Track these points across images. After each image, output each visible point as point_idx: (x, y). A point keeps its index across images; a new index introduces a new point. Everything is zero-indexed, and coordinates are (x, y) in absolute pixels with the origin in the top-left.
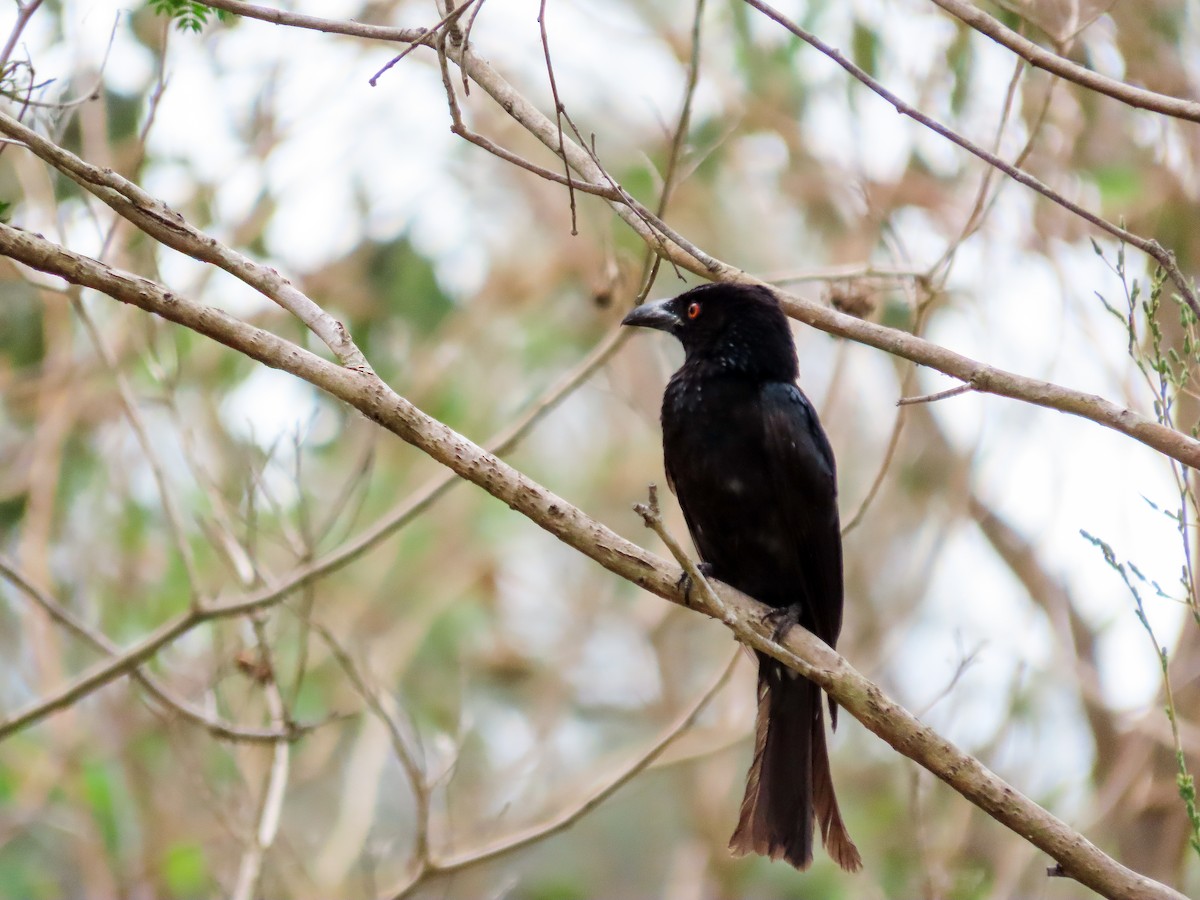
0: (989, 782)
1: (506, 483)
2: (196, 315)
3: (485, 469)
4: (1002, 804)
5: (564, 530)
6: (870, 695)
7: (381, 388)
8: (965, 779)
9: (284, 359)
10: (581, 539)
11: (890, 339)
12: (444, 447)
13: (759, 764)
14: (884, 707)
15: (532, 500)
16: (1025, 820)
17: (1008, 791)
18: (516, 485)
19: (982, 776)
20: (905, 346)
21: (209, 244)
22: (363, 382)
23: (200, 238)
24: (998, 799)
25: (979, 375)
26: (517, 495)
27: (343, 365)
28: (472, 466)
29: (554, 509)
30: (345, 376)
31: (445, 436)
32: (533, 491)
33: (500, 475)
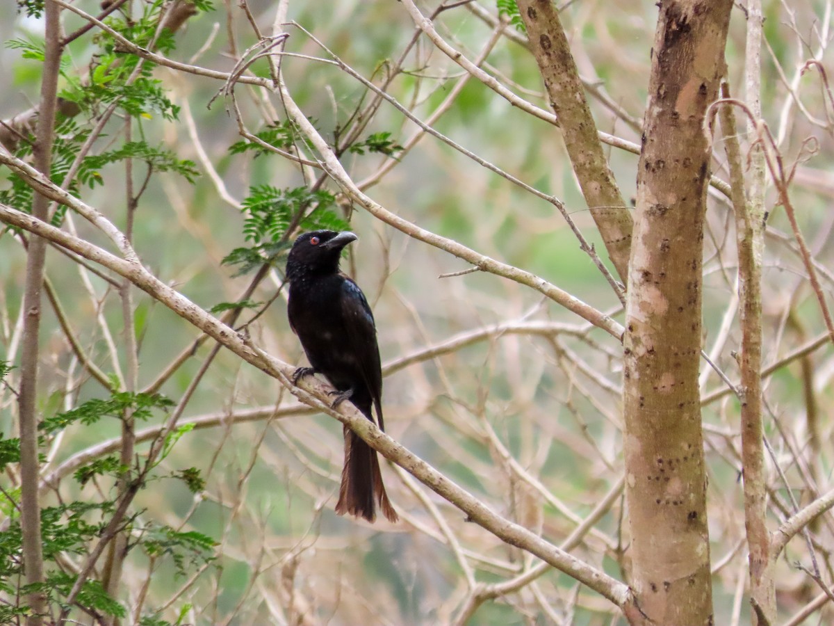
0: (431, 474)
1: (200, 319)
2: (48, 232)
3: (189, 312)
4: (438, 486)
5: (228, 344)
6: (370, 429)
7: (140, 270)
8: (419, 473)
9: (93, 255)
10: (236, 348)
11: (443, 244)
12: (169, 300)
14: (377, 436)
15: (213, 328)
16: (449, 493)
17: (441, 479)
18: (205, 320)
19: (427, 471)
20: (450, 247)
21: (64, 196)
22: (132, 267)
23: (60, 193)
24: (436, 483)
25: (481, 263)
26: (205, 325)
27: (124, 258)
28: (184, 311)
29: (223, 333)
30: (123, 264)
31: (171, 295)
32: (213, 324)
33: (197, 315)
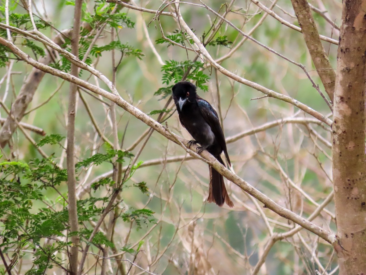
0: (248, 187)
1: (146, 120)
2: (79, 82)
3: (141, 117)
4: (251, 192)
5: (158, 130)
6: (221, 167)
7: (119, 98)
8: (243, 186)
9: (98, 92)
10: (162, 132)
11: (252, 85)
12: (133, 112)
13: (211, 183)
14: (224, 170)
15: (152, 123)
16: (256, 195)
17: (253, 189)
18: (148, 120)
19: (247, 185)
20: (255, 86)
22: (116, 97)
23: (84, 65)
25: (269, 93)
26: (148, 122)
27: (112, 93)
28: (139, 116)
29: (156, 126)
30: (112, 96)
31: (133, 109)
32: (152, 121)
33: (145, 118)
